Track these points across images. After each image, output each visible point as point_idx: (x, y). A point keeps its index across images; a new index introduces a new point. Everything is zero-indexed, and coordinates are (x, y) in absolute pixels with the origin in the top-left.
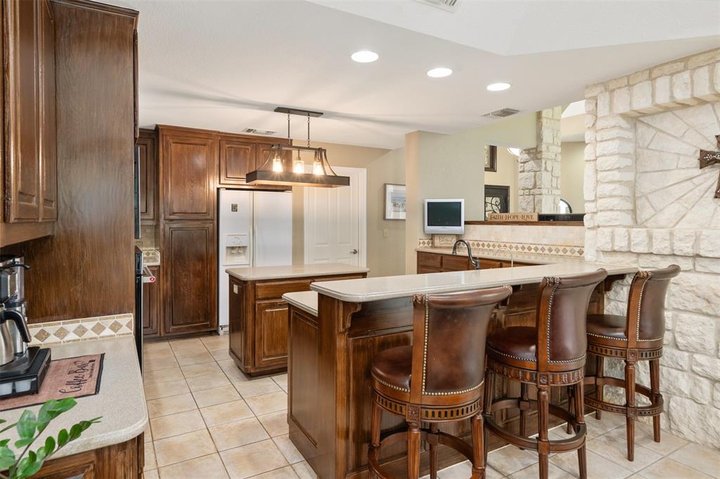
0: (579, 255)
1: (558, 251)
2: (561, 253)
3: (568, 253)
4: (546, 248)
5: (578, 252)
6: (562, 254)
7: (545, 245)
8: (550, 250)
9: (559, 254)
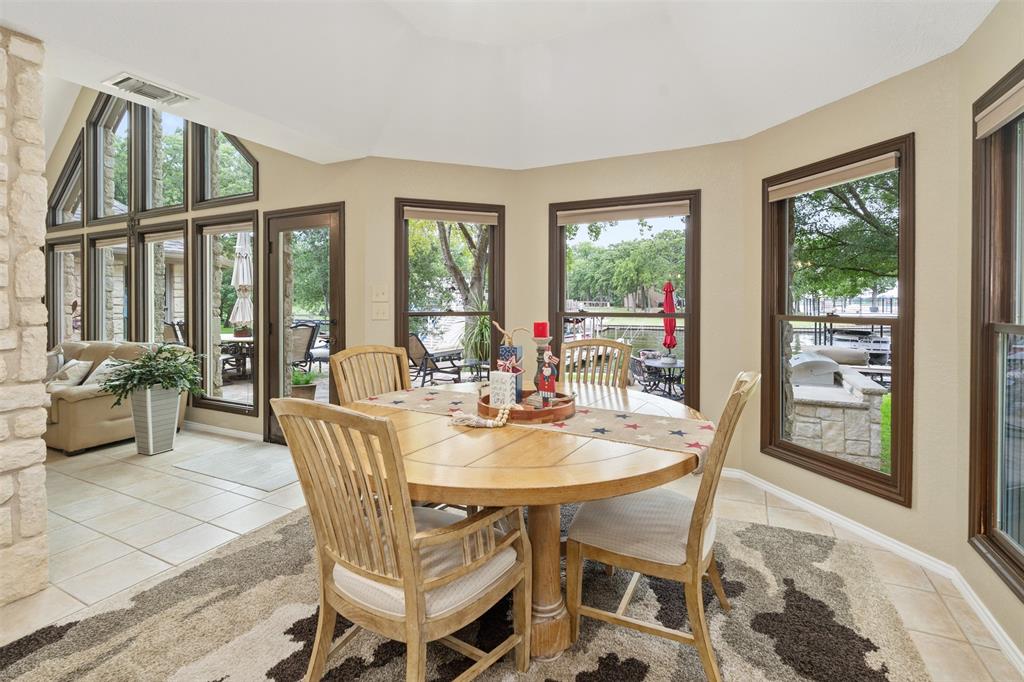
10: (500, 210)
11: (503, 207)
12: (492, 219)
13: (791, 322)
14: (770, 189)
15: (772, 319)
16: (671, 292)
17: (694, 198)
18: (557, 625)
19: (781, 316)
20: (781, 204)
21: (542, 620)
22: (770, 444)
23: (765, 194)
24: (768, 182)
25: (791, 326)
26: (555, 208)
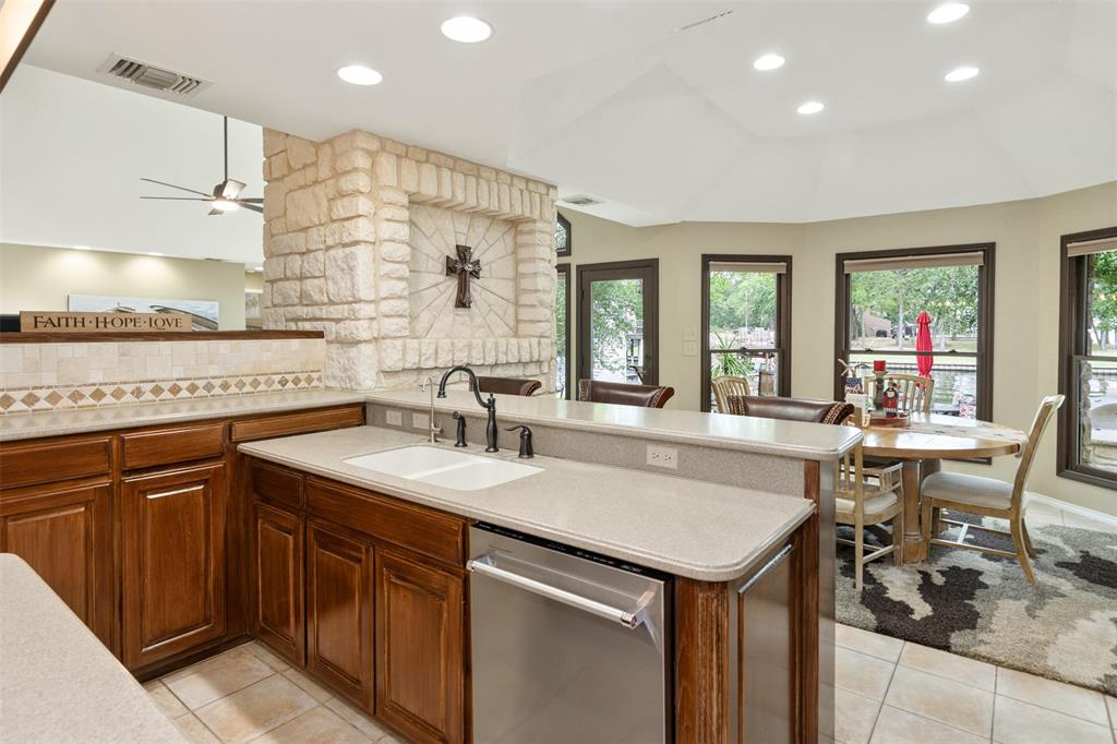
0: (280, 387)
1: (241, 385)
2: (248, 388)
3: (262, 387)
4: (216, 383)
5: (279, 382)
6: (250, 389)
7: (214, 378)
8: (225, 386)
9: (245, 390)
10: (788, 259)
11: (791, 257)
12: (782, 267)
13: (1089, 362)
14: (1069, 245)
15: (1070, 359)
16: (927, 324)
17: (989, 250)
18: (919, 544)
19: (1079, 357)
20: (1080, 259)
21: (910, 540)
22: (1067, 468)
23: (1064, 250)
24: (1066, 240)
25: (1089, 365)
26: (841, 258)
